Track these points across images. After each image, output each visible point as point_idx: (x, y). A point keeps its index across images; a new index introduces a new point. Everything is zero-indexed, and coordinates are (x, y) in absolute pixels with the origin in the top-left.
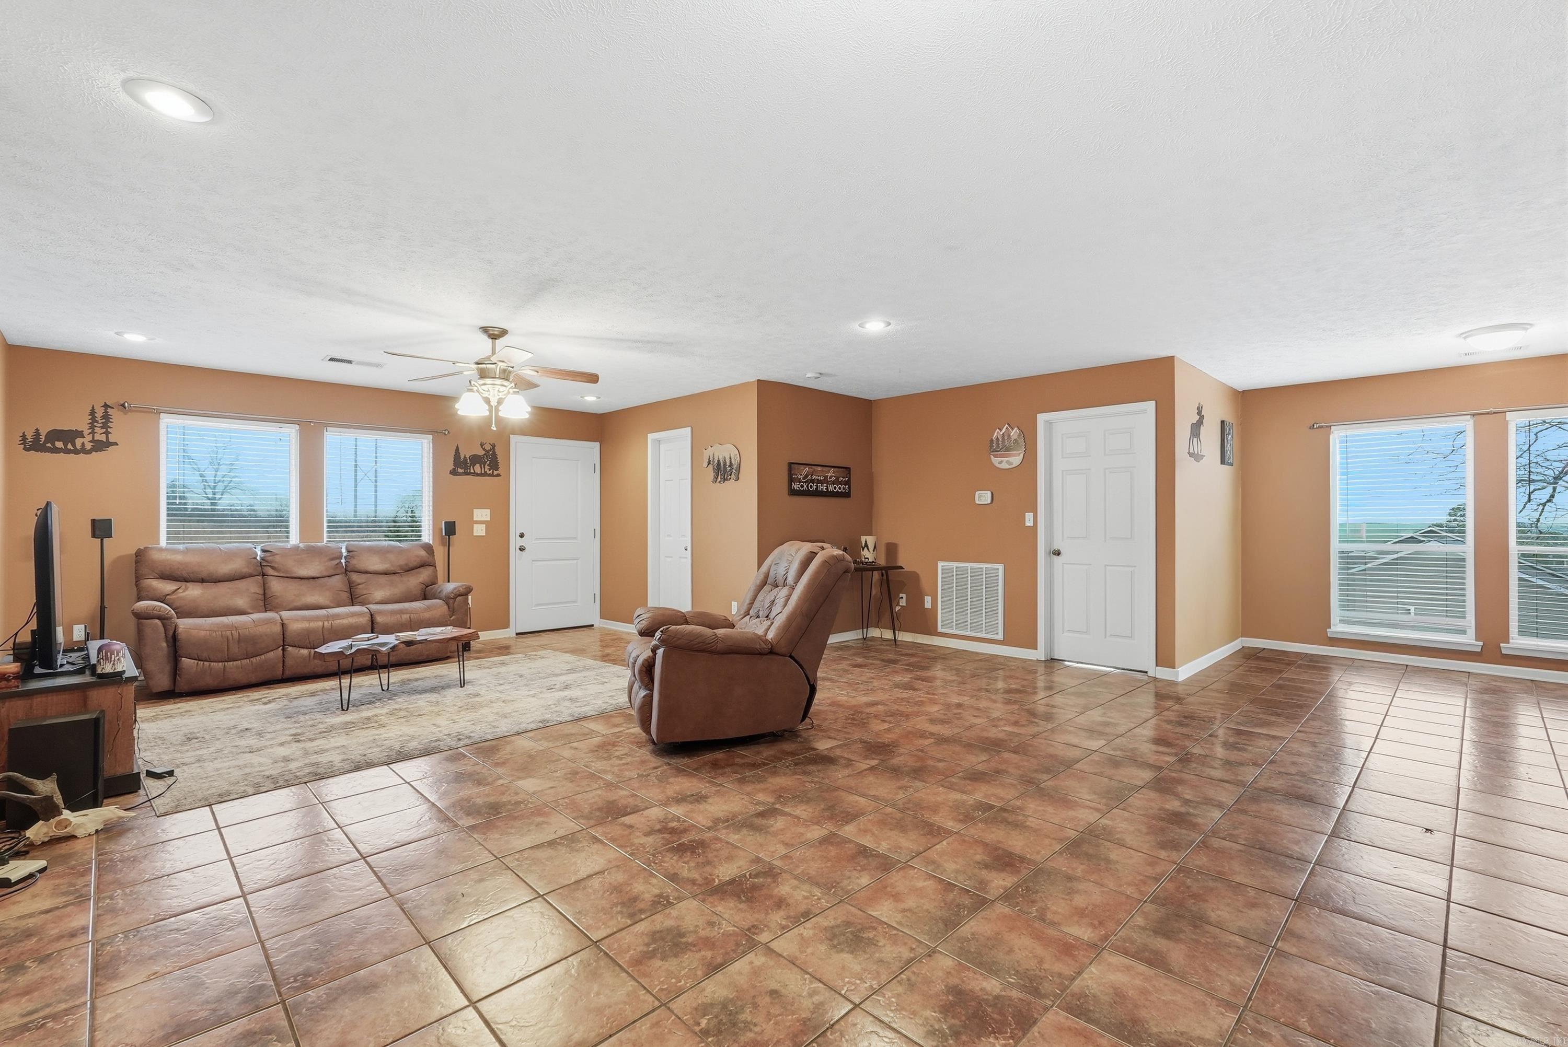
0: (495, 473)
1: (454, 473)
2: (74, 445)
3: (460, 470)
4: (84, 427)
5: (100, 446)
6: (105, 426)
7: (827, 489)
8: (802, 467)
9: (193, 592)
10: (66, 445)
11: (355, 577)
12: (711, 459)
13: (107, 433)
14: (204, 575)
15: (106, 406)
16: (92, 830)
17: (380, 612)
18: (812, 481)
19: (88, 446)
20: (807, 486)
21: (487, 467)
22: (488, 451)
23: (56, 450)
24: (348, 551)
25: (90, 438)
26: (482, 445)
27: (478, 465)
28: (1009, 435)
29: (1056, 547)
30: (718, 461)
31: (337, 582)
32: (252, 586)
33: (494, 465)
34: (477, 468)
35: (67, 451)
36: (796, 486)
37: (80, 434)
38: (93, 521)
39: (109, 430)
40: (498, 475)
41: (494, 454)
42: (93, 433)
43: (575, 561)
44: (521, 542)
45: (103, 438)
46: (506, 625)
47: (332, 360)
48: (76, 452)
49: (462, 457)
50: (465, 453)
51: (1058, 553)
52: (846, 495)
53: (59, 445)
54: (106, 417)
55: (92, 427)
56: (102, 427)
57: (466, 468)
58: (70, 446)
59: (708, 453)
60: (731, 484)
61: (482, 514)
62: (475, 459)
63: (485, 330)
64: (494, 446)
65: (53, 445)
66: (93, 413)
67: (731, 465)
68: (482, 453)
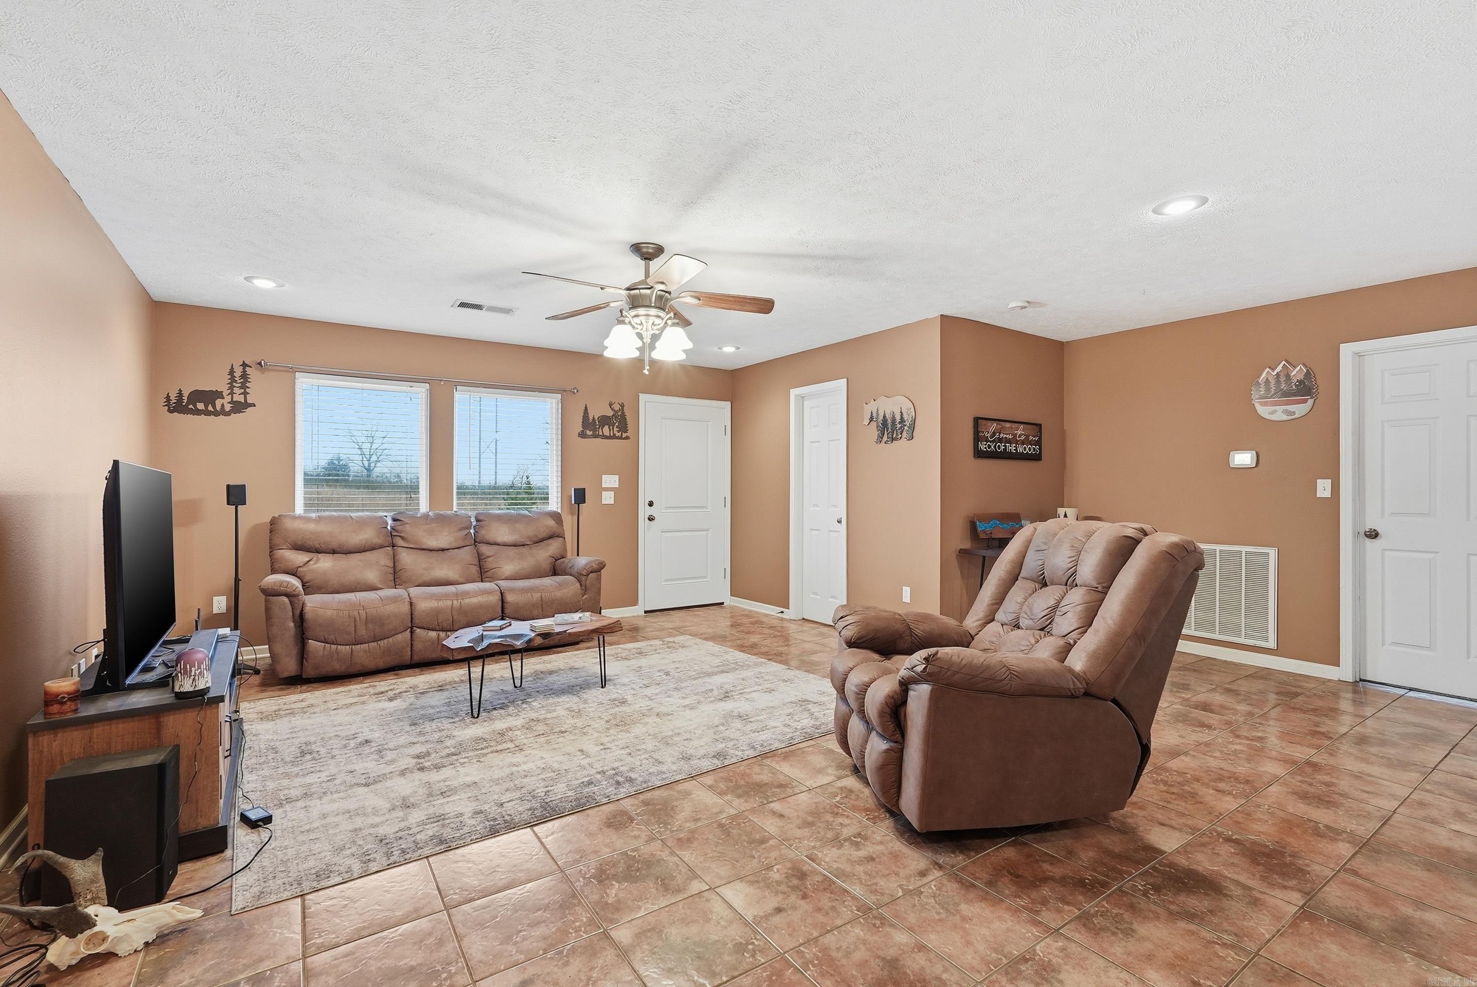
0: (624, 435)
1: (582, 435)
2: (214, 406)
3: (589, 433)
4: (224, 388)
5: (239, 407)
6: (244, 386)
7: (1016, 450)
8: (989, 423)
9: (324, 564)
10: (206, 407)
11: (485, 549)
12: (875, 415)
13: (245, 394)
14: (334, 545)
15: (244, 365)
16: (140, 945)
17: (512, 590)
18: (1000, 440)
19: (228, 408)
20: (995, 447)
21: (615, 429)
22: (616, 412)
23: (198, 412)
24: (478, 521)
25: (229, 398)
26: (611, 405)
27: (607, 427)
28: (1288, 376)
29: (1369, 525)
30: (884, 417)
31: (467, 554)
32: (382, 558)
33: (623, 427)
34: (606, 431)
35: (207, 413)
36: (983, 446)
37: (219, 395)
38: (228, 486)
39: (248, 390)
40: (627, 438)
41: (623, 416)
42: (232, 394)
43: (705, 533)
44: (650, 511)
45: (241, 399)
46: (634, 602)
47: (463, 305)
48: (216, 413)
49: (591, 418)
50: (596, 413)
51: (1373, 535)
52: (1036, 457)
53: (201, 406)
54: (244, 376)
55: (231, 388)
56: (240, 388)
57: (594, 430)
58: (210, 408)
59: (870, 408)
60: (902, 444)
61: (611, 481)
62: (605, 421)
63: (637, 248)
64: (622, 406)
65: (195, 406)
66: (232, 372)
67: (902, 421)
68: (610, 413)
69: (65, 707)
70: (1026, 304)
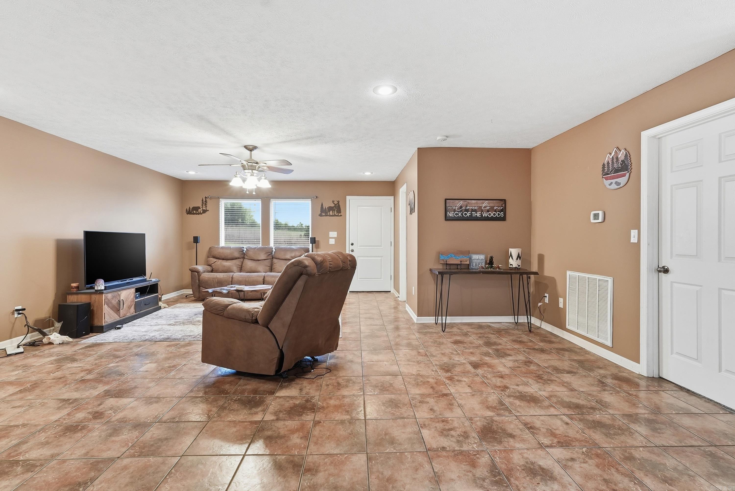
0: (339, 214)
1: (321, 215)
2: (198, 212)
3: (323, 214)
4: (200, 206)
5: (205, 211)
6: (206, 205)
7: (482, 215)
8: (457, 201)
9: (221, 263)
10: (196, 212)
11: (275, 260)
13: (206, 207)
14: (223, 257)
15: (206, 198)
16: (58, 343)
18: (467, 210)
19: (201, 212)
20: (462, 214)
21: (335, 212)
22: (336, 205)
23: (194, 214)
24: (275, 250)
25: (202, 209)
26: (333, 202)
27: (331, 211)
30: (411, 201)
31: (268, 263)
32: (238, 262)
33: (339, 211)
34: (331, 213)
35: (197, 214)
36: (451, 214)
37: (199, 208)
38: (194, 237)
39: (207, 206)
40: (341, 216)
41: (339, 206)
42: (203, 207)
43: (380, 258)
44: (352, 247)
45: (204, 209)
48: (198, 214)
49: (324, 208)
50: (326, 206)
51: (666, 271)
53: (195, 212)
54: (206, 201)
55: (202, 206)
56: (205, 205)
57: (326, 213)
58: (197, 212)
59: (409, 197)
60: (413, 215)
61: (333, 234)
62: (330, 209)
63: (246, 147)
64: (338, 202)
65: (193, 212)
66: (203, 200)
68: (333, 205)
69: (74, 290)
70: (445, 138)
